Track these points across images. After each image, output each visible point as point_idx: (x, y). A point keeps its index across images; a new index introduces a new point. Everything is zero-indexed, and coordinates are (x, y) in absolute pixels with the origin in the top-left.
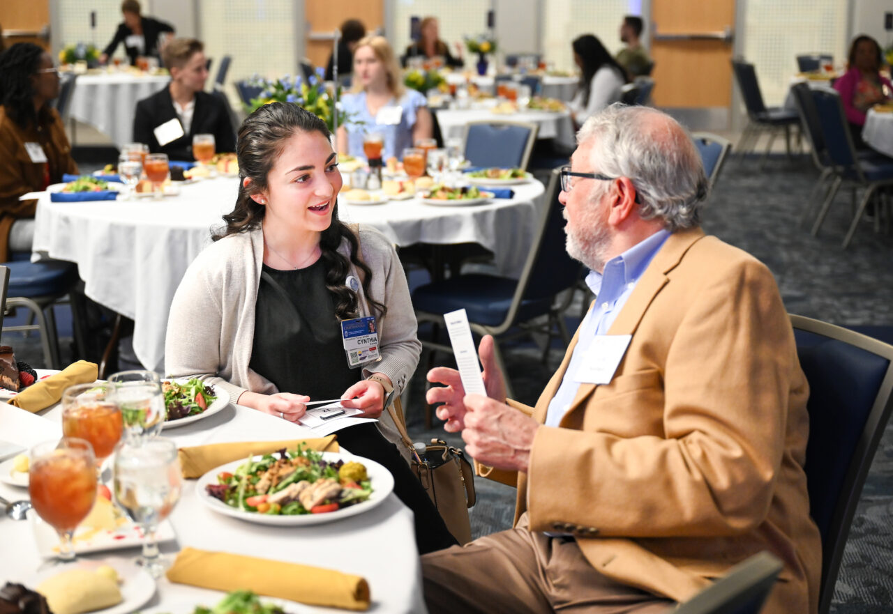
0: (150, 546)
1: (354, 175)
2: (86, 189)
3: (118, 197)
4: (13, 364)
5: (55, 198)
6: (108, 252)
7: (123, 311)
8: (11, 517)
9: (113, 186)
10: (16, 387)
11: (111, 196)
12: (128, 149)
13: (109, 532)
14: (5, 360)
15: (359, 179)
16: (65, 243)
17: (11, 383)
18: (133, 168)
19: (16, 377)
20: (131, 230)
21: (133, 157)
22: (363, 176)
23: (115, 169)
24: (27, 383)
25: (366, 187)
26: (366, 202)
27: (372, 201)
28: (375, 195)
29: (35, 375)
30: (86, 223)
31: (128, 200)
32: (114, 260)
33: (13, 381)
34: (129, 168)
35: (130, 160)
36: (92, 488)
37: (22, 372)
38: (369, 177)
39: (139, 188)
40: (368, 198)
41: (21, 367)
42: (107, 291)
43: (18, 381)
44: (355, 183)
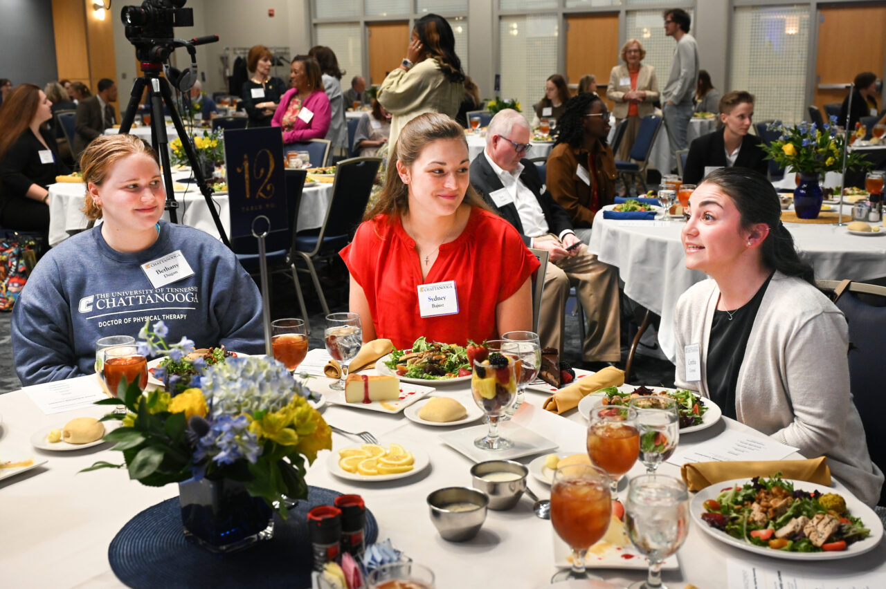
0: (655, 574)
1: (856, 207)
2: (634, 209)
3: (656, 217)
4: (556, 364)
5: (607, 216)
6: (644, 261)
7: (652, 308)
8: (538, 514)
9: (654, 208)
10: (557, 384)
11: (650, 216)
12: (666, 178)
13: (619, 549)
14: (550, 361)
15: (860, 211)
16: (610, 252)
17: (553, 380)
18: (668, 194)
19: (558, 375)
20: (663, 245)
21: (670, 185)
22: (865, 209)
23: (655, 194)
24: (566, 381)
25: (867, 219)
26: (866, 233)
27: (873, 232)
28: (875, 227)
29: (573, 374)
30: (627, 236)
31: (662, 219)
32: (648, 268)
33: (555, 378)
34: (665, 194)
35: (667, 188)
36: (606, 513)
37: (563, 371)
38: (870, 211)
39: (672, 211)
40: (869, 229)
41: (562, 367)
42: (641, 290)
43: (559, 379)
44: (857, 215)
